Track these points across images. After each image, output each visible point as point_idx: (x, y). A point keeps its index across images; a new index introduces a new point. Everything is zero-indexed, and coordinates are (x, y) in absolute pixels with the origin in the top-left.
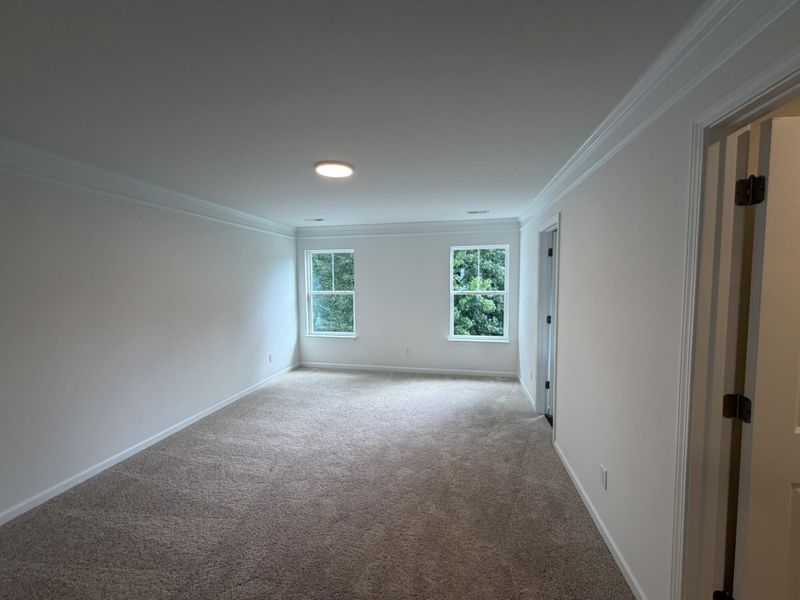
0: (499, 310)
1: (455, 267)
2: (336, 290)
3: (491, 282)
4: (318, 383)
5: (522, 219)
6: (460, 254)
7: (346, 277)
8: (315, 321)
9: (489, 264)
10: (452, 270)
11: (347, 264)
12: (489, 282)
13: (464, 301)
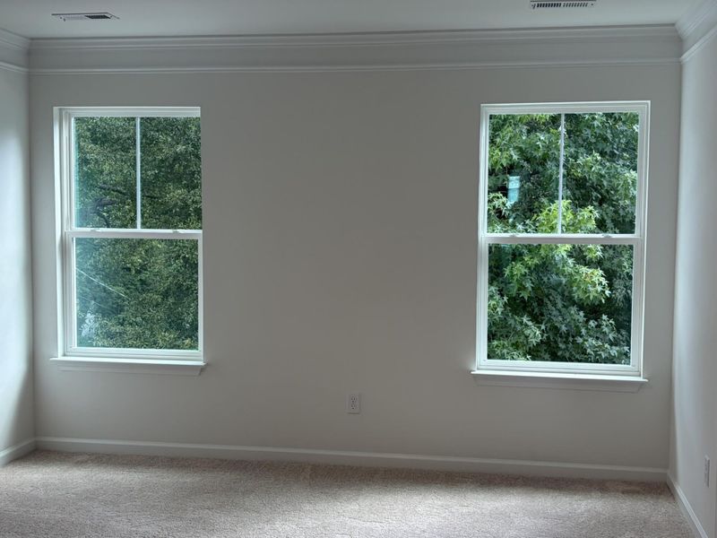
0: (619, 295)
1: (492, 173)
2: (144, 225)
3: (596, 214)
4: (91, 496)
5: (688, 27)
6: (508, 132)
7: (175, 194)
8: (81, 322)
9: (591, 163)
10: (484, 182)
11: (177, 158)
12: (590, 213)
13: (519, 269)
